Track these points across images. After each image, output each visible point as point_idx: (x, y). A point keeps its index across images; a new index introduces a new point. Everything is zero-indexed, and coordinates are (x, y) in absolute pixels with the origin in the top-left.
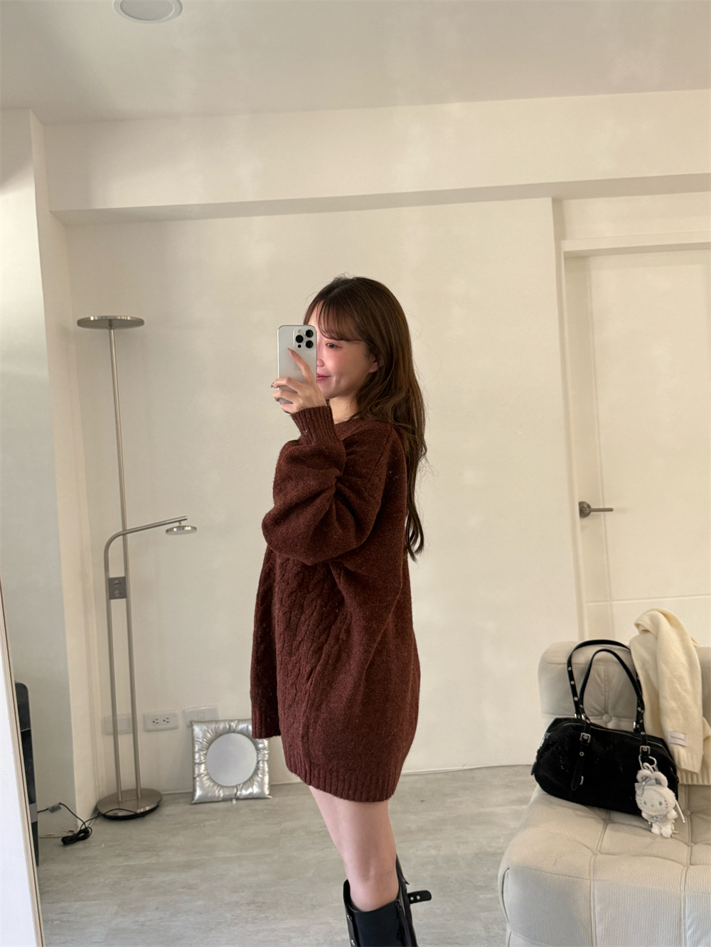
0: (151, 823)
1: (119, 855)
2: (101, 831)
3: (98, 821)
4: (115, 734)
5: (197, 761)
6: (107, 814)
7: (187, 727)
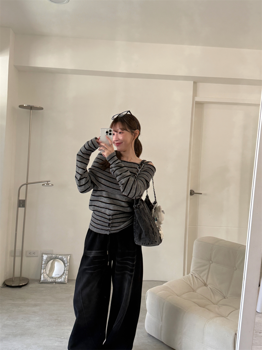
1: (11, 299)
5: (43, 268)
7: (41, 256)
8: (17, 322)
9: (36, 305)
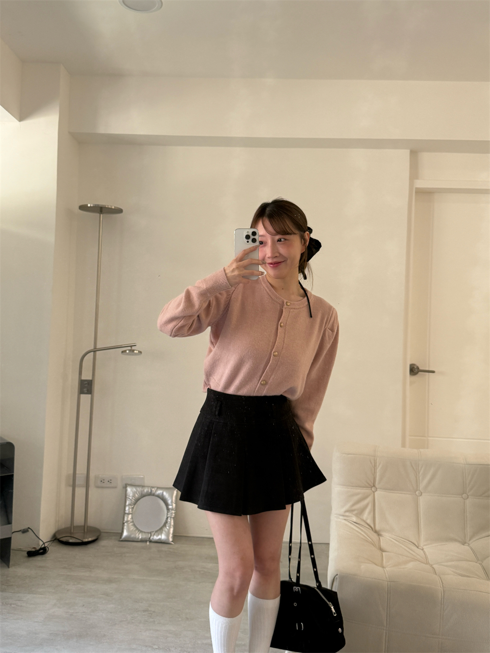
1: (65, 568)
3: (55, 544)
5: (127, 512)
7: (123, 488)
9: (109, 581)
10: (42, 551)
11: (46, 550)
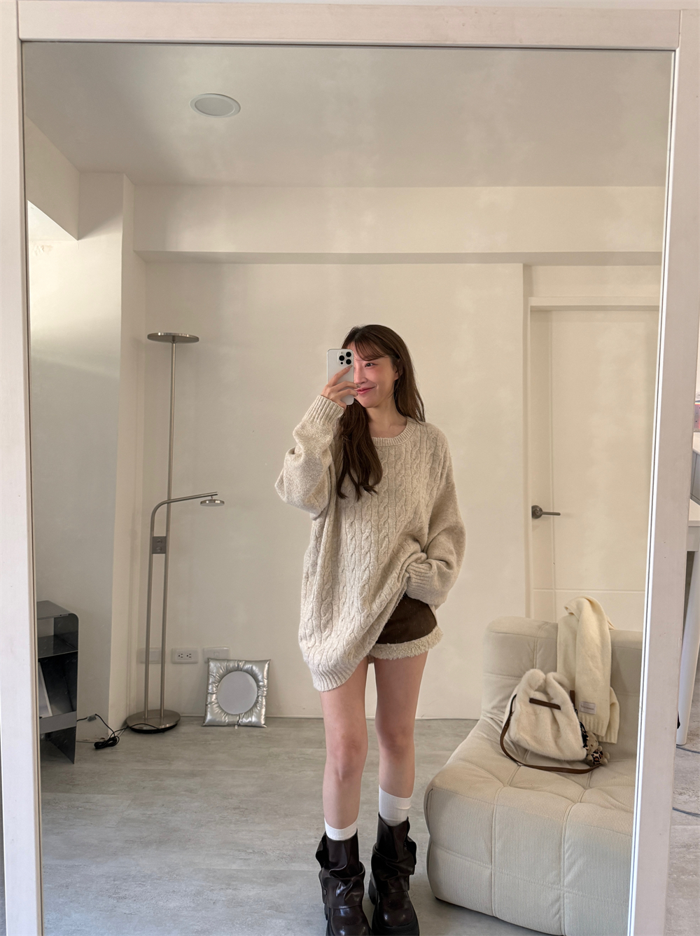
0: (169, 738)
1: (138, 761)
2: (127, 741)
3: (126, 733)
4: (147, 663)
5: (210, 691)
6: (135, 727)
7: (205, 663)
8: (149, 813)
9: (193, 774)
10: (112, 742)
11: (116, 740)
